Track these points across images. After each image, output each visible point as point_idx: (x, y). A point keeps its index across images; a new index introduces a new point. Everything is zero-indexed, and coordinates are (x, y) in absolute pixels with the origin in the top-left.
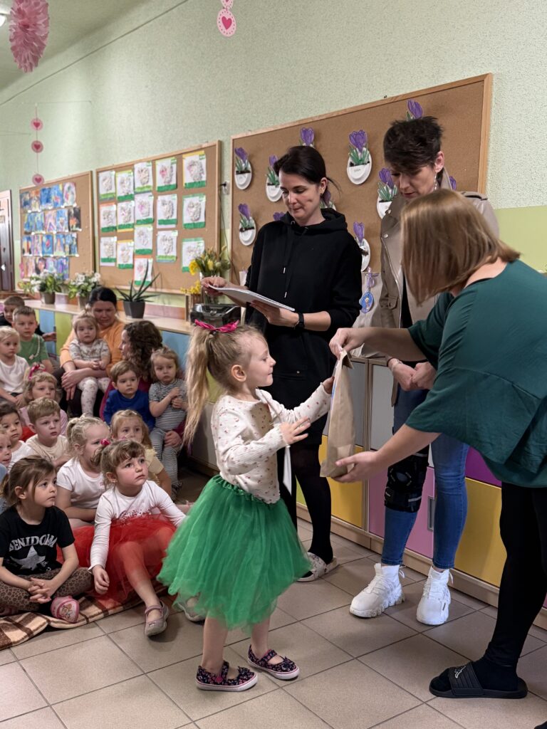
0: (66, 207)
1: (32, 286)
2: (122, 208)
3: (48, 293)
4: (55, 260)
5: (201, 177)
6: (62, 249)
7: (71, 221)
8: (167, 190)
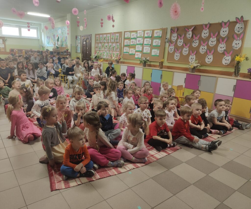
2: (132, 41)
5: (160, 35)
8: (148, 38)
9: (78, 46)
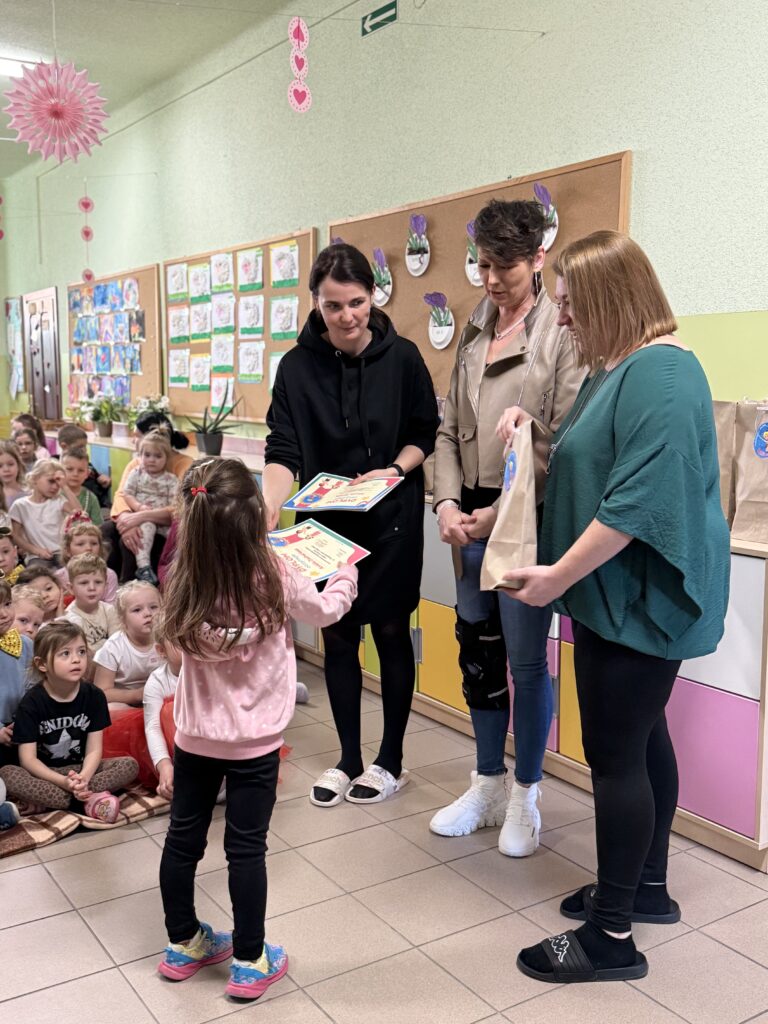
0: (126, 310)
1: (83, 413)
2: (196, 312)
3: (103, 423)
4: (113, 379)
5: (292, 274)
6: (121, 364)
7: (133, 328)
8: (252, 290)
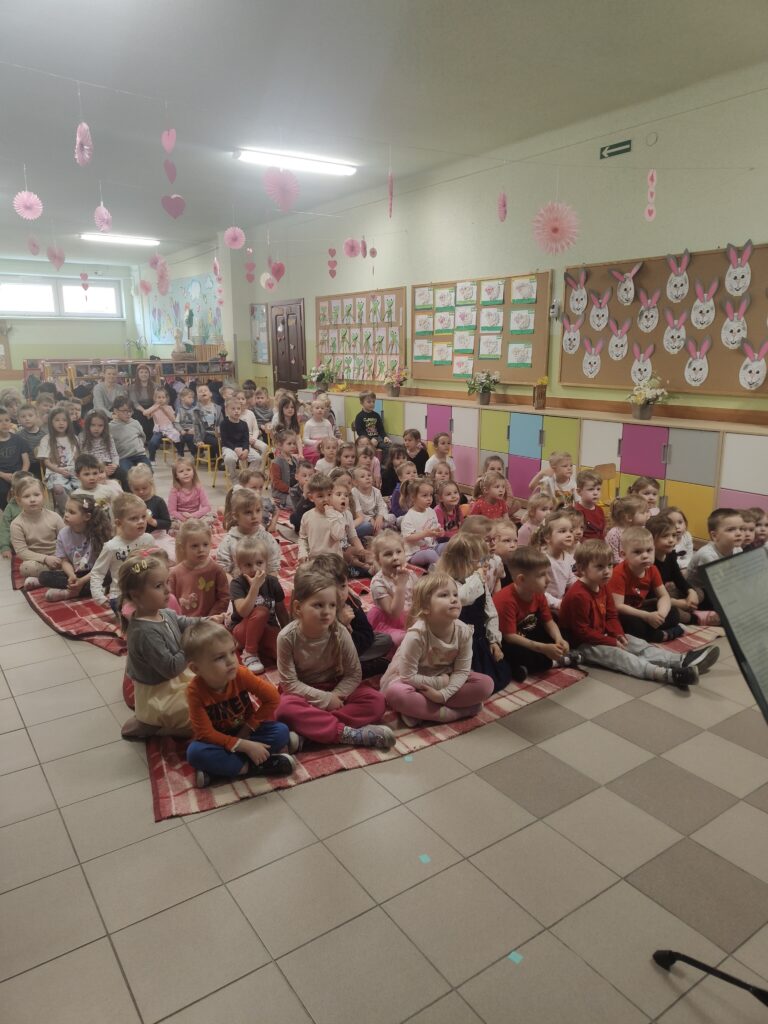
2: (441, 317)
5: (531, 296)
8: (493, 304)
9: (258, 339)
